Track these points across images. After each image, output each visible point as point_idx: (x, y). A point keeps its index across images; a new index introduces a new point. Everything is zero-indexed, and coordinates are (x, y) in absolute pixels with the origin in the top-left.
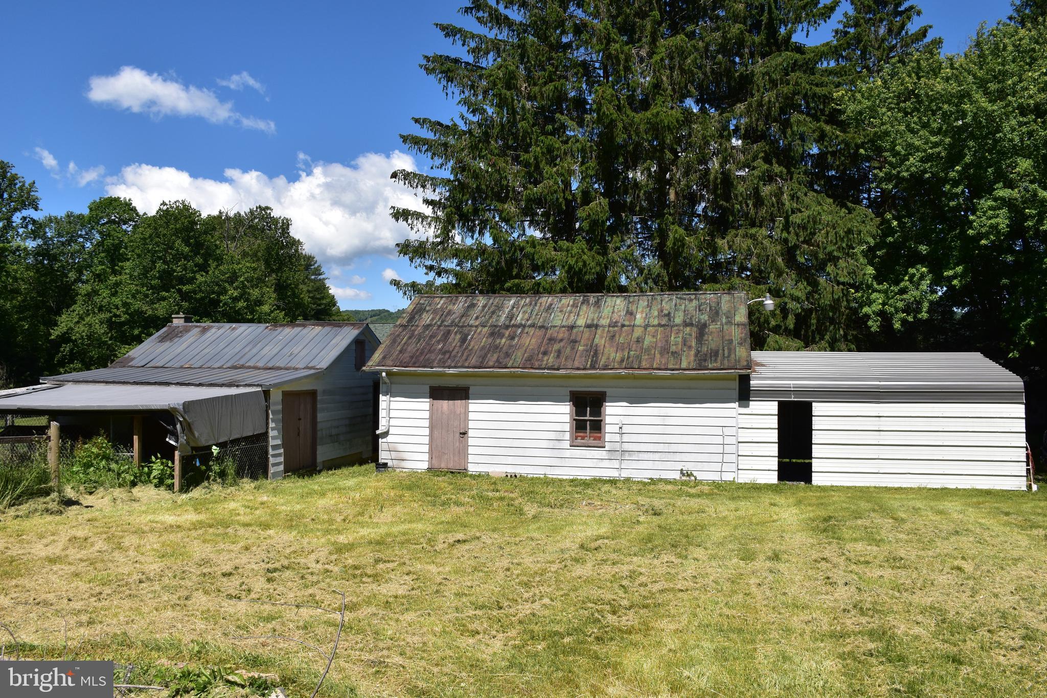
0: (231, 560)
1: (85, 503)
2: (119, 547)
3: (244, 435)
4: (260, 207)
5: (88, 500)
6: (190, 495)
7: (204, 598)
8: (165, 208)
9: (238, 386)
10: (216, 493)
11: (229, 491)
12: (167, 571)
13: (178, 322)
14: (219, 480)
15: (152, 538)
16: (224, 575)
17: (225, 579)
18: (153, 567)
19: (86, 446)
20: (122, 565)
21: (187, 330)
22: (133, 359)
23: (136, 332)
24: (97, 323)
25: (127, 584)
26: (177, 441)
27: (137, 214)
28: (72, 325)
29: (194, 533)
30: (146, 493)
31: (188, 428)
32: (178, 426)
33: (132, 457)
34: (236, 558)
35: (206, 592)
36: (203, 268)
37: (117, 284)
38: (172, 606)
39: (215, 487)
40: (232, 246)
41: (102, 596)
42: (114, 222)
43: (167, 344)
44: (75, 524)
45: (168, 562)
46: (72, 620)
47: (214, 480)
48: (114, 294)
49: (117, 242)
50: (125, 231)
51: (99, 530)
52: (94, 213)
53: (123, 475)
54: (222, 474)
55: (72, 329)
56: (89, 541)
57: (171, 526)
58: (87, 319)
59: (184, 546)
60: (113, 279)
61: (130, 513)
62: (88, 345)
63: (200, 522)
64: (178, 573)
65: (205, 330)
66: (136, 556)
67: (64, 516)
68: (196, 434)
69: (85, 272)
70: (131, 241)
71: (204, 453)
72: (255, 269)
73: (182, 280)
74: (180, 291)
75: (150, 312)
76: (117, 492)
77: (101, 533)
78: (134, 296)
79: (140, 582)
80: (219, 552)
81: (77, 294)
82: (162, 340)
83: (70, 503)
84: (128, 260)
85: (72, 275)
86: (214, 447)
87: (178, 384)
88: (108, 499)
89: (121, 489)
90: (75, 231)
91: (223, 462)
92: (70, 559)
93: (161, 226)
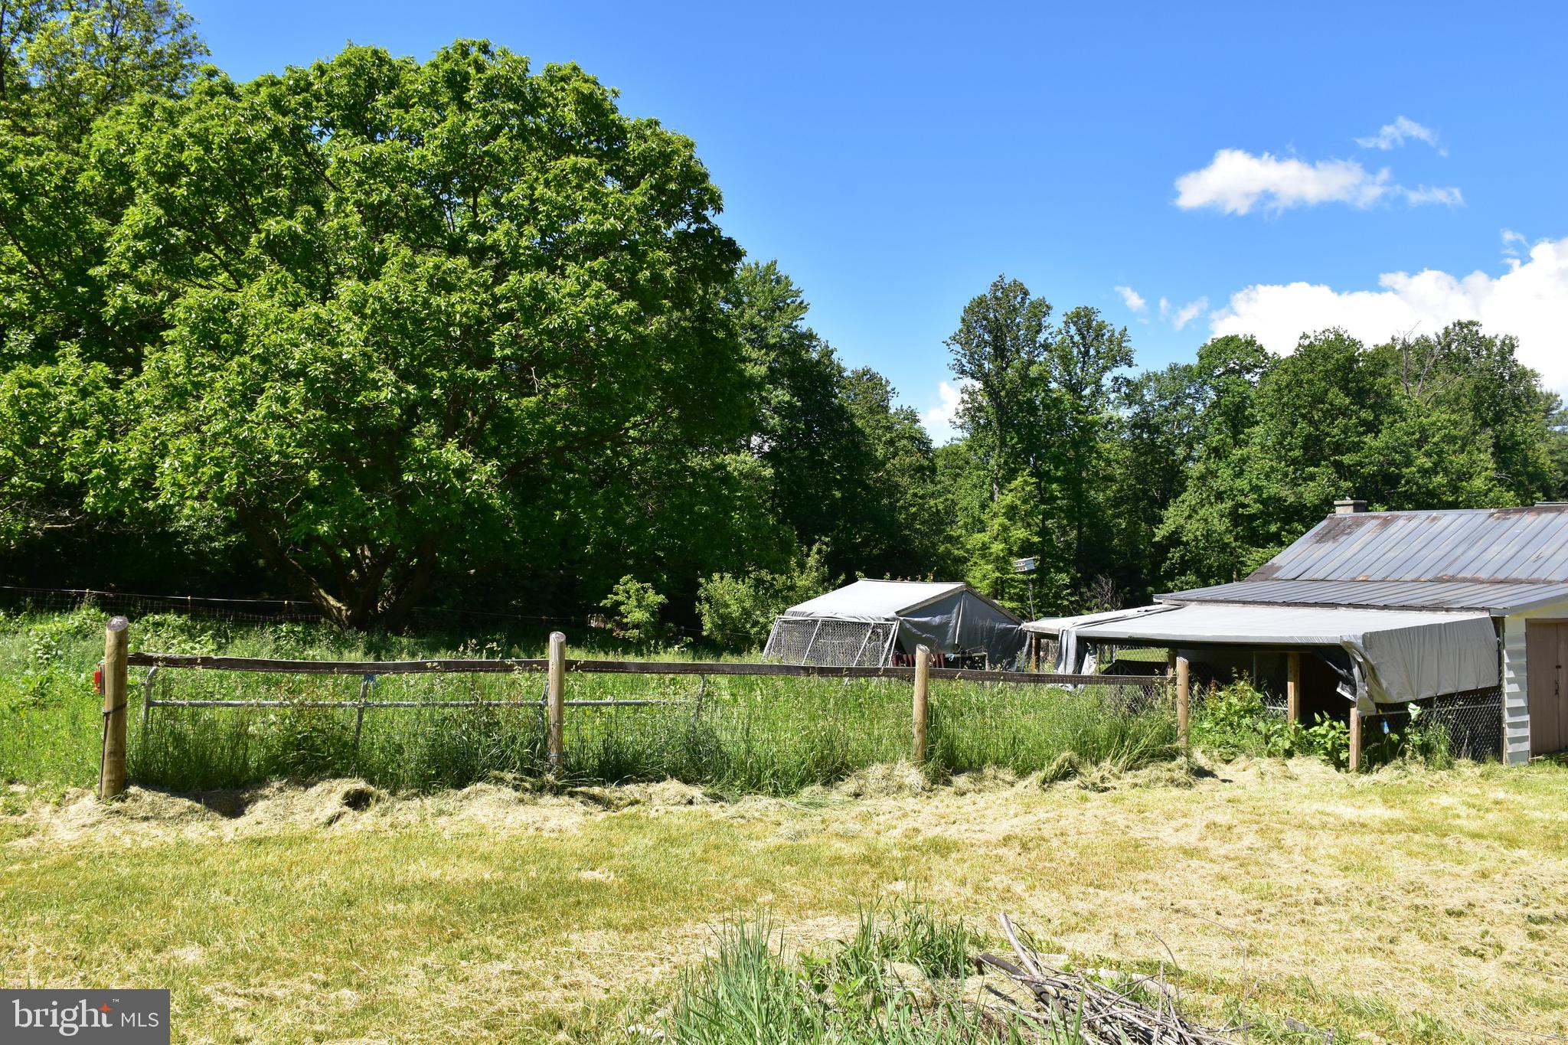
0: (1459, 890)
1: (1221, 775)
2: (1279, 845)
3: (1462, 689)
4: (1459, 323)
5: (1224, 771)
6: (1375, 777)
7: (1421, 947)
8: (1307, 342)
9: (1448, 610)
10: (1415, 778)
11: (1437, 777)
12: (1355, 893)
13: (1344, 511)
14: (1420, 758)
15: (1326, 838)
16: (1450, 913)
17: (1452, 920)
18: (1335, 884)
19: (1221, 694)
20: (1286, 874)
21: (1358, 523)
22: (1279, 568)
23: (1273, 528)
24: (1216, 519)
25: (1297, 904)
26: (1354, 693)
27: (1266, 356)
28: (1182, 522)
29: (1390, 839)
30: (1311, 768)
31: (1371, 673)
32: (1356, 671)
33: (1285, 712)
34: (1469, 888)
35: (1423, 937)
36: (1373, 428)
37: (1244, 460)
38: (1370, 950)
39: (1413, 768)
40: (1415, 388)
41: (1262, 916)
42: (1232, 371)
43: (1329, 545)
44: (1211, 804)
45: (1358, 879)
46: (1228, 944)
47: (1413, 758)
48: (1239, 474)
49: (1238, 399)
50: (1250, 382)
51: (1247, 817)
52: (1206, 361)
53: (1273, 739)
54: (1426, 749)
55: (1182, 527)
56: (1235, 831)
57: (1352, 824)
58: (1201, 512)
59: (1378, 858)
60: (1238, 453)
61: (1287, 797)
62: (1205, 549)
63: (1398, 823)
64: (1375, 898)
65: (1386, 523)
66: (1305, 863)
67: (1193, 790)
68: (1384, 685)
69: (1195, 446)
70: (1260, 397)
71: (1396, 715)
72: (1455, 424)
73: (1338, 448)
74: (1338, 465)
75: (1291, 499)
76: (1266, 763)
77: (1251, 822)
78: (1268, 477)
79: (1317, 903)
80: (1438, 874)
81: (1187, 478)
82: (1321, 539)
83: (1201, 773)
84: (1257, 423)
85: (1181, 451)
86: (1412, 706)
87: (1350, 605)
88: (1253, 771)
89: (1272, 760)
90: (1181, 389)
91: (1426, 727)
92: (1213, 854)
93: (1303, 370)
